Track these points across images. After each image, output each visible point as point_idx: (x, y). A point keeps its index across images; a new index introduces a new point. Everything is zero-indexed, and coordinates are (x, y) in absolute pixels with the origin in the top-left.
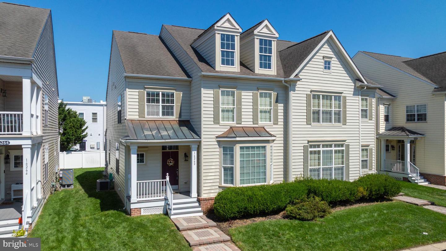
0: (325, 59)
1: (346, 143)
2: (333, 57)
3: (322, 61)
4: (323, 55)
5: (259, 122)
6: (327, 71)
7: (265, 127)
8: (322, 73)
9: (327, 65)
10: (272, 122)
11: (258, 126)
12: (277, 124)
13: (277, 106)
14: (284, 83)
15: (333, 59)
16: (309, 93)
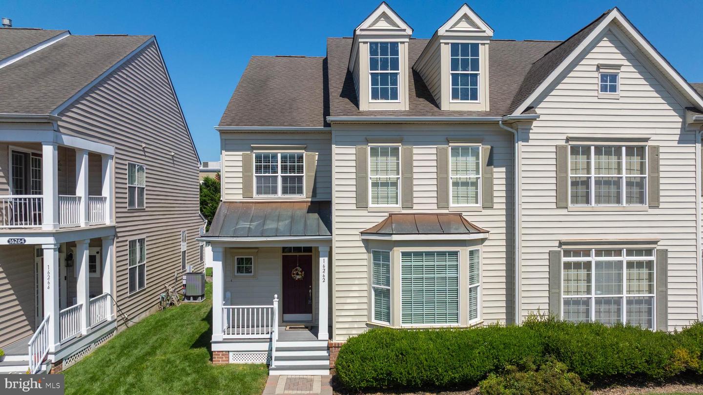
0: (601, 70)
1: (658, 248)
2: (622, 65)
3: (596, 74)
4: (596, 62)
5: (451, 205)
6: (608, 94)
7: (464, 214)
8: (596, 100)
9: (609, 82)
10: (480, 205)
11: (448, 212)
12: (491, 208)
13: (492, 174)
14: (502, 126)
15: (623, 69)
16: (563, 143)
